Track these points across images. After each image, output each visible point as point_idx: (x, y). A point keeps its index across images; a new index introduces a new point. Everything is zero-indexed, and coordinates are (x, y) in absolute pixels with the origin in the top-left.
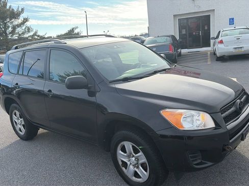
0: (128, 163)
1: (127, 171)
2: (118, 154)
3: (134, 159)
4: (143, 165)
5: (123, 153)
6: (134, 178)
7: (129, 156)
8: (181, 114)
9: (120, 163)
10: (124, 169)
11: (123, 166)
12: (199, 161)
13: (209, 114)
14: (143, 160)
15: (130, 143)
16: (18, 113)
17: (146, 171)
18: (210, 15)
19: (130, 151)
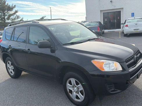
0: (73, 91)
1: (72, 95)
2: (67, 86)
3: (76, 88)
4: (81, 92)
5: (70, 85)
6: (76, 99)
7: (73, 87)
8: (103, 63)
9: (68, 91)
10: (70, 94)
12: (113, 89)
13: (119, 63)
14: (81, 89)
15: (74, 79)
16: (10, 63)
17: (83, 95)
18: (121, 11)
19: (74, 83)
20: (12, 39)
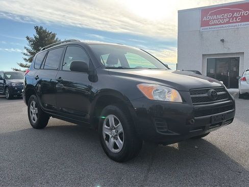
0: (110, 136)
1: (109, 145)
2: (103, 129)
3: (114, 131)
4: (121, 135)
5: (107, 127)
6: (113, 149)
7: (111, 129)
8: (152, 88)
9: (105, 137)
10: (107, 142)
11: (106, 140)
13: (178, 91)
14: (121, 130)
15: (112, 115)
16: (34, 103)
17: (122, 141)
18: (239, 57)
19: (112, 124)
20: (42, 67)
